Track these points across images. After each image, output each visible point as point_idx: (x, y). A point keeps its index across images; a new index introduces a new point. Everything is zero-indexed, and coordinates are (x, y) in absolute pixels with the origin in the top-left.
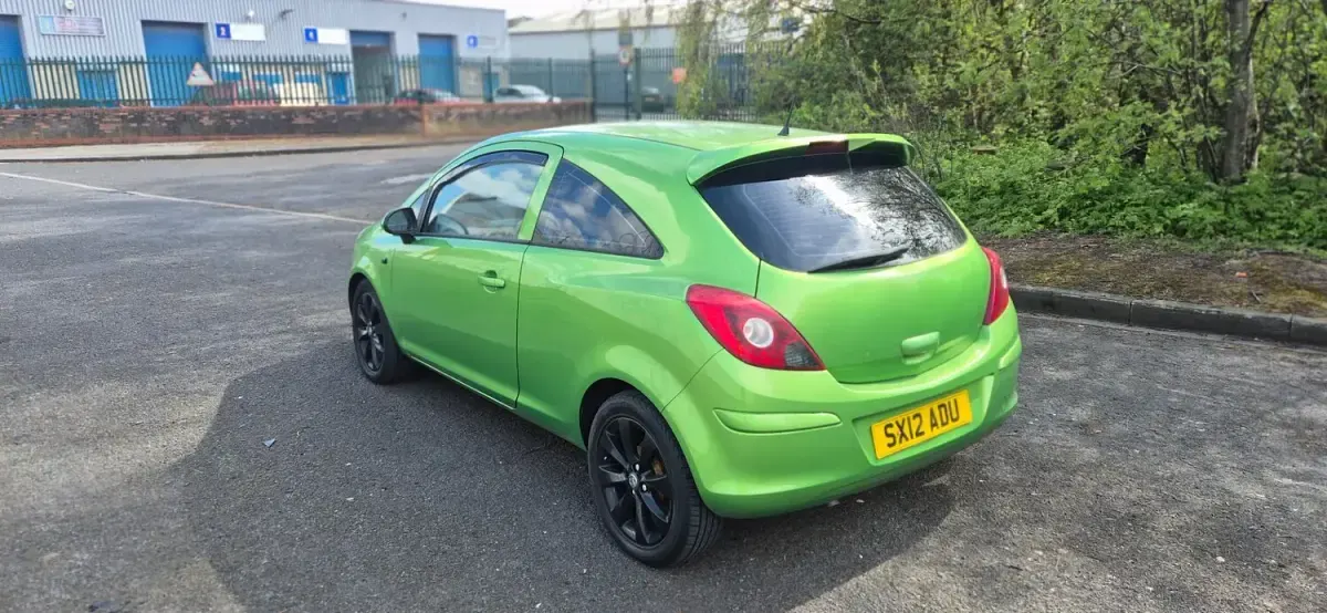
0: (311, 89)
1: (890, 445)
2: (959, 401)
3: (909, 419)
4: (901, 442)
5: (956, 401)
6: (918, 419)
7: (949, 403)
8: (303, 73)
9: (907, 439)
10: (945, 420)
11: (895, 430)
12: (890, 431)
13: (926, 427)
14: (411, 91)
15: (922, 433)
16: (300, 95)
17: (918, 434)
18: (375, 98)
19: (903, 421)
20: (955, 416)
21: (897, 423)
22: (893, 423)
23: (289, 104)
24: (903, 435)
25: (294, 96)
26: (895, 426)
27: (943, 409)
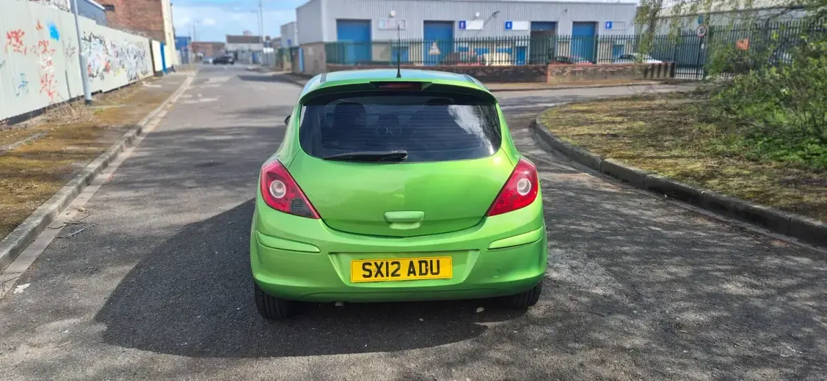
0: (504, 56)
1: (365, 276)
2: (440, 262)
3: (387, 263)
4: (376, 276)
5: (438, 262)
6: (396, 266)
7: (431, 262)
8: (501, 47)
9: (382, 276)
10: (424, 271)
11: (373, 268)
12: (367, 267)
13: (403, 272)
14: (560, 57)
15: (398, 275)
16: (498, 60)
17: (393, 275)
18: (539, 61)
19: (382, 263)
20: (435, 270)
21: (376, 264)
22: (373, 263)
23: (498, 64)
24: (379, 272)
25: (495, 59)
26: (373, 264)
27: (423, 265)
